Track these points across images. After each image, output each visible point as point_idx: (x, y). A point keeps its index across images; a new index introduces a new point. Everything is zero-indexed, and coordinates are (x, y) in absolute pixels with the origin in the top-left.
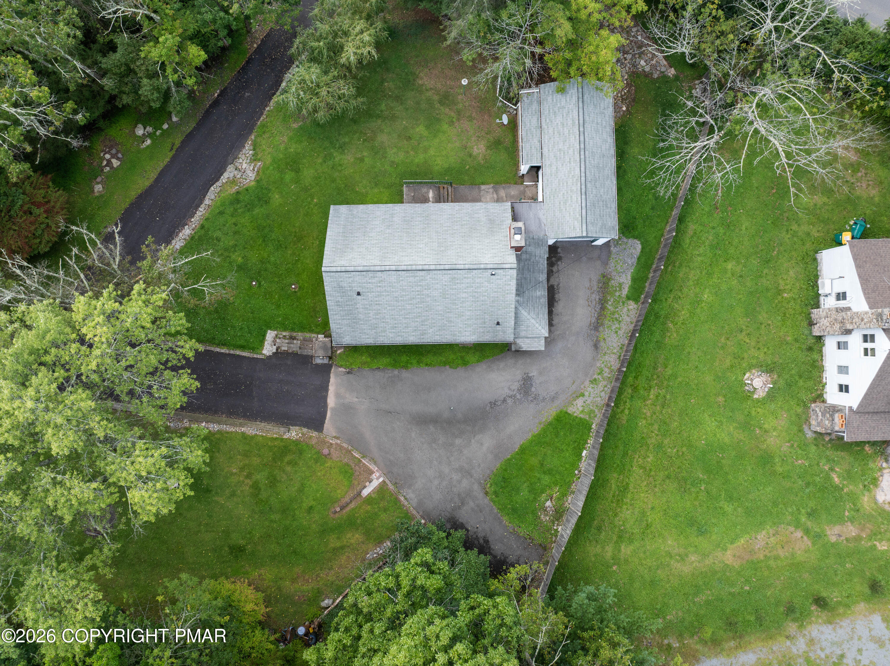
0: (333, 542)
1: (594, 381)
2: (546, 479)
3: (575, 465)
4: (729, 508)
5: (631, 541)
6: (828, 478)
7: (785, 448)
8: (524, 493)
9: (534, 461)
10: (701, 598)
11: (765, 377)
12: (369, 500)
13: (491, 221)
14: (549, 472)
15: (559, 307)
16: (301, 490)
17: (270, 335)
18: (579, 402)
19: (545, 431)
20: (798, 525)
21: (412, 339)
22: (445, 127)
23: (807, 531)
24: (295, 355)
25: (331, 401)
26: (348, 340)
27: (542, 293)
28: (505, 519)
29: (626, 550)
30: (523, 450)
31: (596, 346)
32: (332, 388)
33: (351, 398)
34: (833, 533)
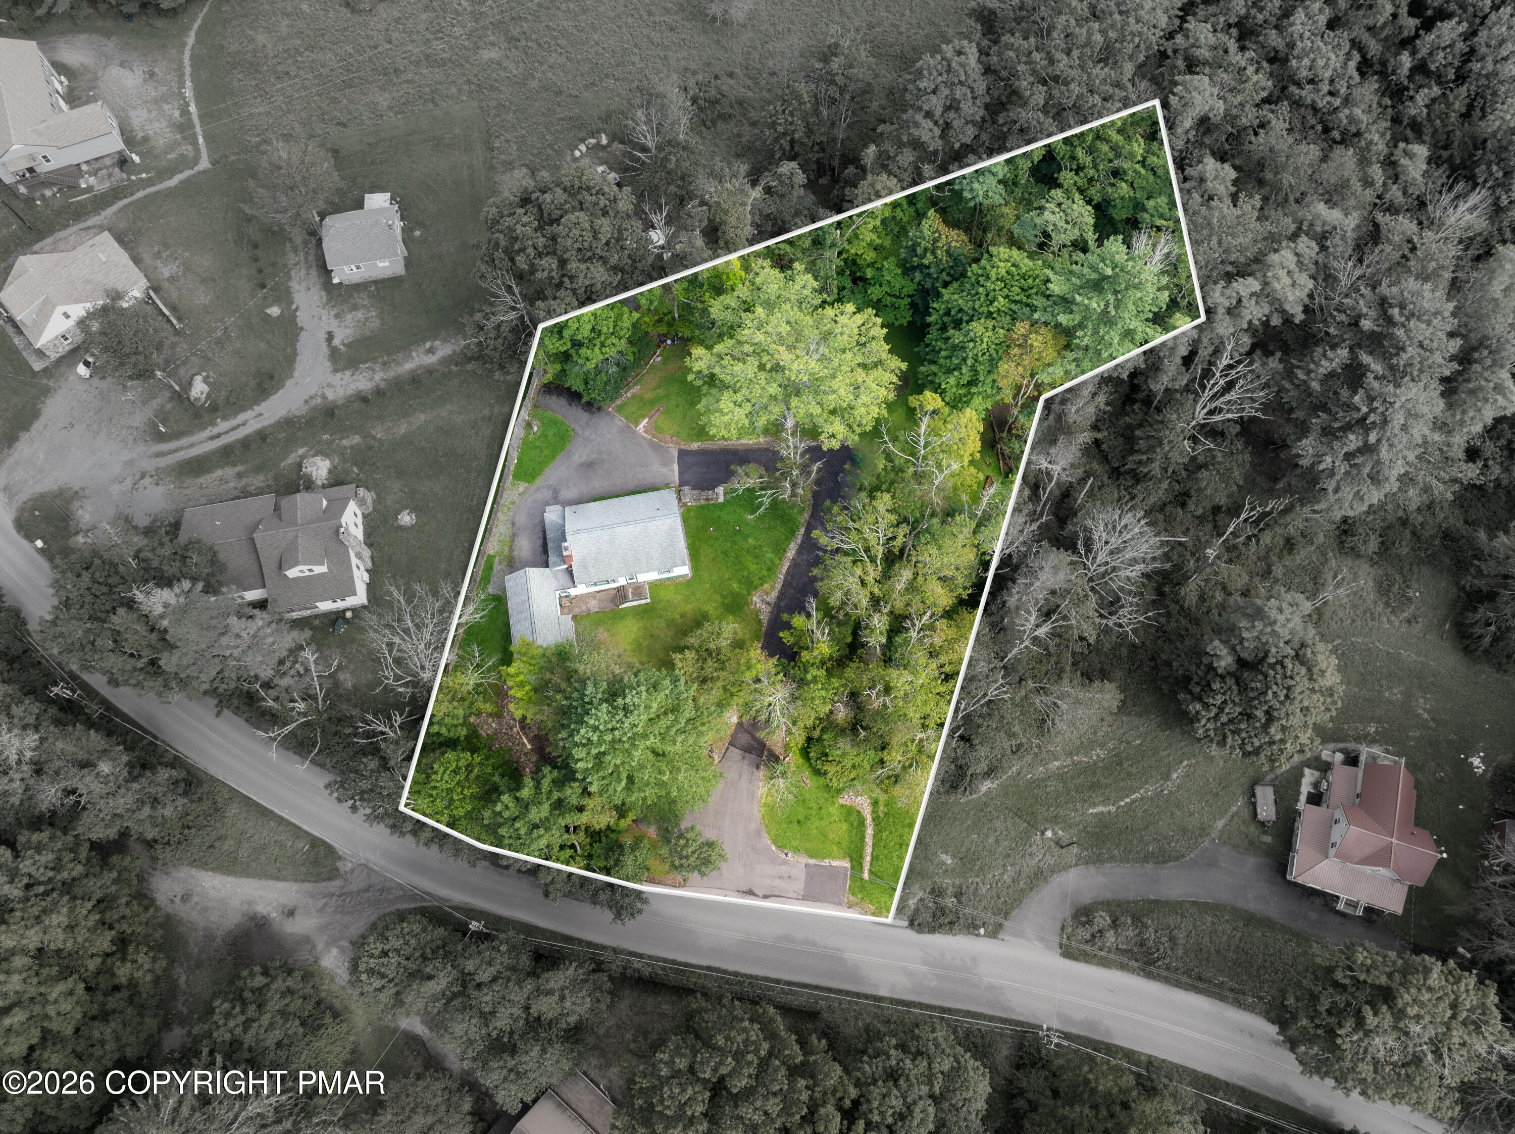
0: (661, 392)
1: (513, 503)
2: (538, 443)
3: (521, 454)
4: (423, 444)
5: (483, 418)
6: (360, 469)
7: (388, 484)
8: (550, 434)
9: (546, 452)
10: (439, 393)
11: (402, 523)
12: (644, 417)
13: (586, 568)
14: (536, 447)
15: (539, 542)
16: (685, 415)
17: (721, 499)
18: (521, 490)
19: (541, 469)
20: (380, 441)
21: (627, 498)
23: (374, 438)
24: (703, 489)
25: (676, 467)
26: (665, 492)
27: (550, 535)
28: (560, 417)
29: (486, 412)
30: (554, 457)
31: (513, 524)
32: (677, 474)
33: (664, 470)
34: (357, 439)
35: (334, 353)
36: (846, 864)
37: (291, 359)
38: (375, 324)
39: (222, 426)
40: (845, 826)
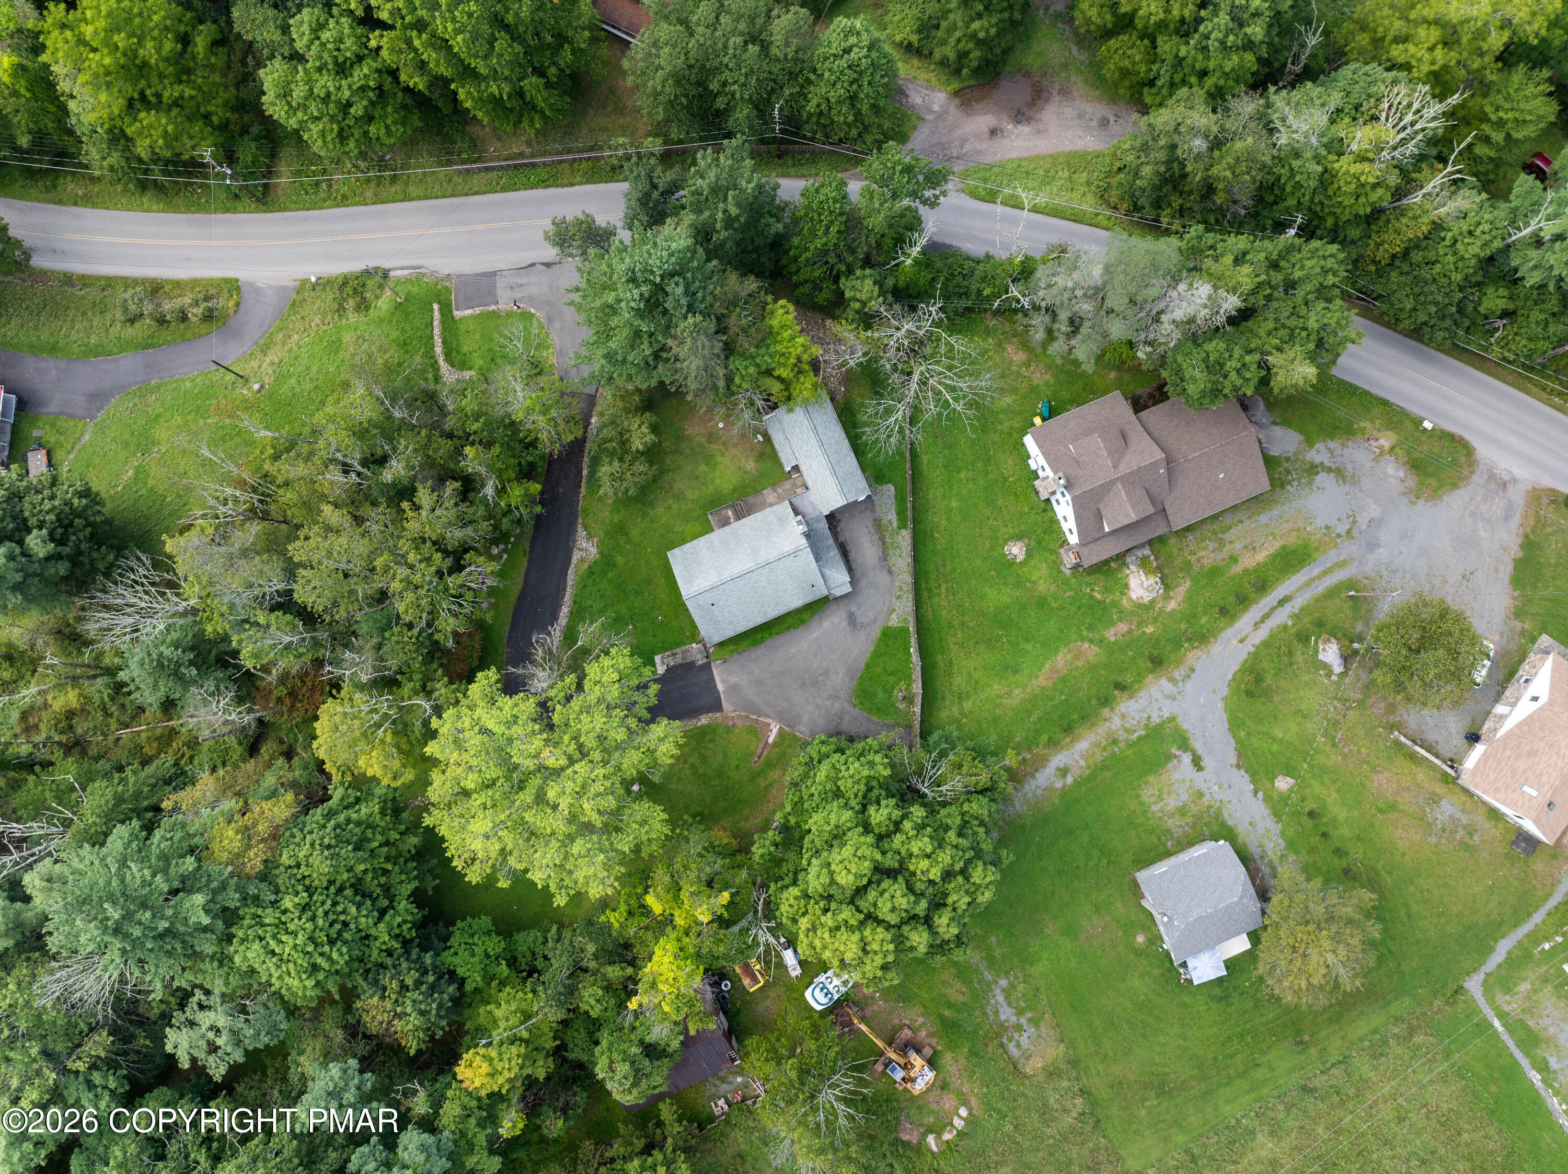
0: (762, 783)
1: (898, 597)
2: (892, 679)
3: (908, 661)
4: (1029, 647)
5: (968, 697)
6: (1091, 597)
7: (1053, 588)
8: (881, 695)
9: (879, 670)
10: (1034, 717)
11: (1019, 544)
12: (775, 744)
13: (780, 519)
14: (892, 673)
15: (853, 556)
16: (725, 756)
17: (658, 659)
18: (894, 616)
19: (878, 646)
20: (1083, 639)
21: (760, 620)
22: (719, 459)
23: (1091, 641)
24: (681, 665)
25: (720, 687)
26: (717, 639)
27: (834, 553)
28: (875, 718)
29: (967, 705)
30: (868, 666)
31: (890, 572)
32: (717, 678)
33: (733, 679)
34: (1111, 634)
35: (1184, 744)
36: (457, 314)
37: (1235, 724)
38: (1147, 794)
39: (1282, 617)
40: (465, 349)
